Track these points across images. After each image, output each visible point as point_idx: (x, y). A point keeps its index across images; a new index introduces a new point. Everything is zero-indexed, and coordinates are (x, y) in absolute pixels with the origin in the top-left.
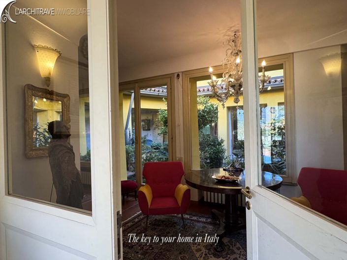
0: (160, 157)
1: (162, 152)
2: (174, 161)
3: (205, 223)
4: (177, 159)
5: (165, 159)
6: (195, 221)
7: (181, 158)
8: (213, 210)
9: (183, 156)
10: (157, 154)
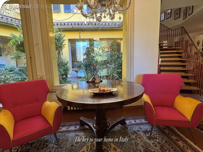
0: (16, 77)
1: (18, 73)
2: (35, 79)
3: (75, 131)
4: (39, 77)
5: (21, 79)
6: (66, 132)
7: (43, 76)
8: (81, 118)
9: (44, 74)
10: (13, 75)
